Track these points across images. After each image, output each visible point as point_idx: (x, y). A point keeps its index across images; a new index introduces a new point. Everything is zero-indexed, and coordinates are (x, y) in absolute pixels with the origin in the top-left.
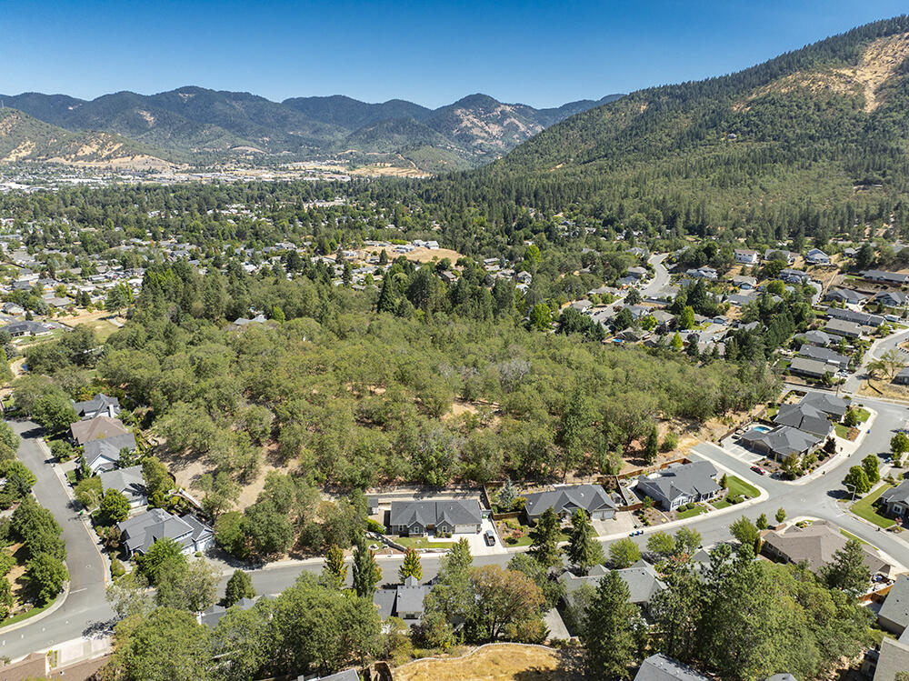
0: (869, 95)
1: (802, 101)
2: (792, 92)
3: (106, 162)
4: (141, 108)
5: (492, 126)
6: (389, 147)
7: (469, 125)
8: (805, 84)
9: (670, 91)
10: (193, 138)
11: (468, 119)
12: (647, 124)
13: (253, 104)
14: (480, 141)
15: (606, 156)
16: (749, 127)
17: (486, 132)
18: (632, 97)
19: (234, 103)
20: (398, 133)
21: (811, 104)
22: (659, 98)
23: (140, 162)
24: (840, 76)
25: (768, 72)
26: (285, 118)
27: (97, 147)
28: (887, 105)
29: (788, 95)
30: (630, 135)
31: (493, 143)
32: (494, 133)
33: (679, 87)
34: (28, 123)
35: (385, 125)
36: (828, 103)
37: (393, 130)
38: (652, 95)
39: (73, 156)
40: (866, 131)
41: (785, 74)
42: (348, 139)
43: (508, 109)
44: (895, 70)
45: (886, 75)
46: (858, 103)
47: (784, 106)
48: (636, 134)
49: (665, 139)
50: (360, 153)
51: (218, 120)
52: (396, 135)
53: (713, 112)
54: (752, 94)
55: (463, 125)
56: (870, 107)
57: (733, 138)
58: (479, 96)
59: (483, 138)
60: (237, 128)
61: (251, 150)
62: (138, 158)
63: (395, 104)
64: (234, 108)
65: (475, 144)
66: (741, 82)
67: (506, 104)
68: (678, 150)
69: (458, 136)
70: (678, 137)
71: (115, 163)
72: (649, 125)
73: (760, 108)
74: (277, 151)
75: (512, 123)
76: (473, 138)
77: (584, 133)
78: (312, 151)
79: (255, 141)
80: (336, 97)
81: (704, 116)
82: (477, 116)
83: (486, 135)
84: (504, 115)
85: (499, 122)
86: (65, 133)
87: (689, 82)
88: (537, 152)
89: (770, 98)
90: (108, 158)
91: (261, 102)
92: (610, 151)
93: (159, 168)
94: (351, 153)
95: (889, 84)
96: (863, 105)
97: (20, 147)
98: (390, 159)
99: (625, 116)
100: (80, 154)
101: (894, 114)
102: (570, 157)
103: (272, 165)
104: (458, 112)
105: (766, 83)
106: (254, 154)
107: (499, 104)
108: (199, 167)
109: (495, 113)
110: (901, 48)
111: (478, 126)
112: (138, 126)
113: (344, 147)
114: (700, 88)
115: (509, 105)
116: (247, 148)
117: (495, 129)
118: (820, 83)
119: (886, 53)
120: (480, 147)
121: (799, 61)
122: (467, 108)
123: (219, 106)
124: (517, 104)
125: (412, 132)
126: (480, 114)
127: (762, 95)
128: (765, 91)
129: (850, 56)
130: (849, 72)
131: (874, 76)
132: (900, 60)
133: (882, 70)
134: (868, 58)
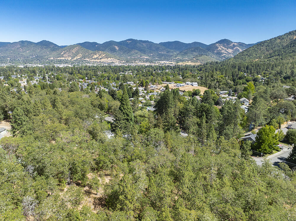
3: (100, 60)
4: (115, 45)
5: (229, 49)
7: (221, 49)
10: (129, 54)
11: (220, 47)
13: (149, 44)
14: (224, 55)
15: (278, 55)
17: (227, 52)
18: (290, 33)
19: (143, 44)
20: (195, 52)
23: (109, 60)
26: (158, 48)
27: (98, 55)
30: (291, 46)
31: (230, 55)
34: (81, 49)
35: (191, 49)
37: (192, 51)
39: (91, 58)
42: (178, 54)
43: (236, 44)
48: (293, 46)
50: (181, 58)
51: (137, 49)
52: (194, 53)
55: (219, 49)
58: (225, 39)
59: (226, 54)
60: (143, 51)
61: (146, 57)
62: (109, 59)
63: (195, 43)
64: (143, 45)
65: (223, 55)
67: (235, 43)
69: (216, 53)
71: (102, 60)
74: (154, 58)
75: (237, 49)
76: (222, 54)
78: (165, 58)
79: (148, 55)
80: (175, 41)
83: (227, 53)
84: (234, 46)
85: (232, 48)
86: (91, 52)
90: (101, 59)
91: (152, 43)
93: (115, 62)
94: (178, 58)
97: (78, 56)
98: (191, 60)
100: (93, 57)
102: (261, 56)
103: (151, 62)
104: (217, 45)
106: (146, 59)
107: (232, 42)
108: (127, 61)
109: (231, 45)
111: (224, 49)
112: (114, 50)
113: (176, 57)
115: (236, 43)
116: (144, 57)
117: (230, 51)
120: (224, 57)
122: (220, 44)
123: (138, 44)
124: (239, 42)
125: (200, 51)
126: (225, 46)
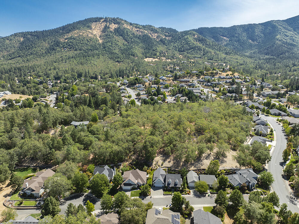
0: (99, 39)
1: (82, 38)
8: (81, 34)
9: (31, 34)
16: (70, 46)
18: (16, 35)
21: (86, 40)
22: (27, 36)
24: (89, 32)
28: (105, 41)
29: (78, 37)
33: (34, 32)
38: (24, 35)
41: (73, 30)
44: (102, 32)
45: (100, 33)
46: (97, 41)
47: (78, 40)
48: (29, 49)
53: (54, 41)
54: (65, 36)
56: (101, 41)
57: (66, 50)
66: (58, 32)
70: (46, 50)
73: (72, 41)
81: (52, 42)
87: (37, 31)
89: (73, 37)
92: (20, 55)
95: (102, 35)
96: (99, 41)
99: (16, 42)
101: (108, 43)
105: (68, 33)
110: (100, 26)
114: (43, 33)
118: (85, 34)
119: (97, 27)
121: (76, 27)
127: (69, 36)
128: (70, 35)
129: (89, 27)
130: (91, 31)
131: (97, 33)
132: (102, 29)
133: (99, 31)
134: (93, 28)
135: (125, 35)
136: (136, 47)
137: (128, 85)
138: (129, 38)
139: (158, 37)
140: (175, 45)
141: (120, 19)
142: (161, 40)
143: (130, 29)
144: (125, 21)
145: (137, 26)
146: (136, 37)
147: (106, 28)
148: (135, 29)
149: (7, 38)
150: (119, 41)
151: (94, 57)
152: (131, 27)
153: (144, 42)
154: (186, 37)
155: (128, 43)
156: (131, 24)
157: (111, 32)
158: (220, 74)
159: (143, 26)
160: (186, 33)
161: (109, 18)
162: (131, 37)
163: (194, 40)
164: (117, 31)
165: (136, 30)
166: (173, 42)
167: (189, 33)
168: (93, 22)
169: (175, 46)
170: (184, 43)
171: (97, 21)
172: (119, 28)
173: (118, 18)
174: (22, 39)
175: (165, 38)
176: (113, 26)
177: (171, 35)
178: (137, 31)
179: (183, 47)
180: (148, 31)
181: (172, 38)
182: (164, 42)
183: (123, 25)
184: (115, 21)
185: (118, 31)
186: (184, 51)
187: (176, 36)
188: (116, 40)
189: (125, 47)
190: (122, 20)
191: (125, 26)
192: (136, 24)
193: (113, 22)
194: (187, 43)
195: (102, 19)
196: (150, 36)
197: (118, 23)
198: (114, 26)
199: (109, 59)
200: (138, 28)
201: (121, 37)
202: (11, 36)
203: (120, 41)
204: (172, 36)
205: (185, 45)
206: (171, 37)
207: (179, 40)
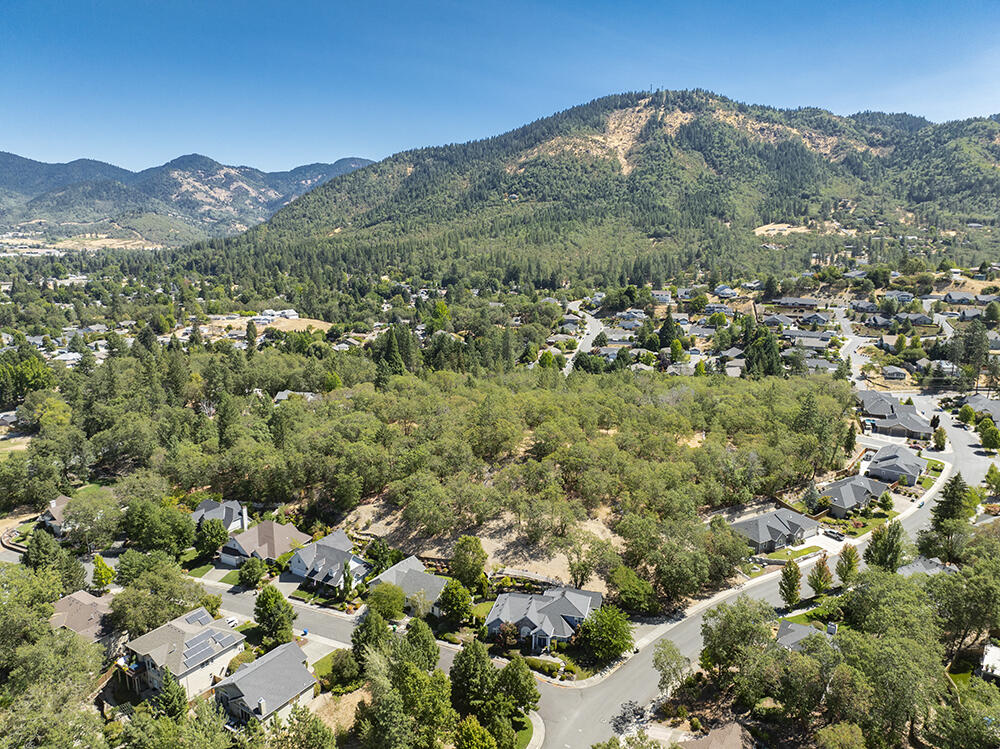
0: (622, 161)
2: (560, 156)
5: (217, 190)
6: (91, 216)
7: (191, 190)
8: (568, 148)
9: (435, 153)
11: (188, 183)
12: (425, 186)
14: (207, 208)
15: (389, 218)
16: (528, 187)
17: (213, 197)
18: (396, 158)
20: (100, 198)
21: (579, 167)
22: (424, 160)
24: (596, 142)
25: (530, 136)
28: (639, 169)
29: (557, 158)
30: (411, 196)
31: (223, 209)
32: (222, 199)
33: (443, 150)
35: (81, 189)
36: (592, 166)
37: (90, 195)
38: (416, 157)
40: (632, 191)
41: (547, 139)
42: (29, 207)
43: (233, 172)
44: (637, 139)
45: (630, 142)
46: (615, 167)
49: (448, 200)
50: (52, 224)
52: (97, 201)
53: (489, 173)
55: (183, 189)
56: (626, 170)
57: (515, 198)
58: (196, 157)
59: (210, 204)
63: (84, 165)
65: (202, 211)
66: (505, 145)
67: (228, 167)
68: (465, 211)
69: (178, 202)
70: (461, 199)
72: (429, 187)
73: (534, 170)
75: (240, 187)
76: (198, 204)
77: (354, 196)
82: (199, 179)
83: (213, 201)
84: (229, 179)
85: (225, 186)
87: (452, 144)
88: (304, 216)
89: (541, 161)
92: (393, 213)
94: (40, 223)
95: (635, 150)
96: (620, 168)
98: (102, 229)
99: (393, 177)
101: (649, 176)
102: (343, 220)
104: (175, 174)
105: (531, 146)
107: (221, 167)
109: (218, 176)
110: (636, 120)
111: (201, 191)
114: (465, 151)
115: (233, 168)
117: (222, 194)
118: (581, 147)
119: (625, 123)
120: (208, 214)
121: (558, 127)
122: (184, 170)
124: (242, 167)
125: (119, 197)
126: (200, 177)
127: (532, 158)
128: (533, 154)
129: (598, 124)
130: (601, 139)
131: (621, 143)
132: (638, 130)
133: (626, 138)
134: (612, 127)
135: (713, 147)
136: (744, 187)
137: (601, 310)
138: (726, 156)
139: (836, 151)
140: (902, 175)
141: (706, 94)
142: (848, 162)
143: (735, 124)
144: (724, 99)
145: (763, 114)
146: (750, 152)
147: (654, 124)
148: (753, 125)
149: (373, 167)
150: (687, 167)
151: (584, 219)
152: (741, 117)
153: (778, 168)
154: (952, 144)
155: (720, 172)
156: (742, 108)
157: (666, 138)
158: (957, 284)
159: (789, 115)
160: (957, 129)
161: (667, 91)
162: (731, 152)
163: (986, 157)
164: (686, 132)
165: (758, 126)
166: (895, 164)
167: (970, 127)
168: (616, 108)
169: (901, 180)
170: (937, 167)
171: (627, 105)
172: (695, 124)
173: (698, 91)
174: (410, 170)
175: (865, 154)
176: (678, 119)
177: (893, 139)
178: (762, 130)
179: (928, 183)
180: (802, 130)
181: (896, 150)
182: (860, 165)
183: (714, 112)
184: (685, 101)
185: (690, 137)
186: (930, 198)
187: (913, 142)
188: (678, 164)
189: (704, 187)
190: (713, 96)
191: (720, 115)
192: (762, 107)
193: (679, 106)
194: (950, 170)
195: (644, 97)
196: (809, 146)
197: (697, 108)
198: (681, 119)
199: (632, 228)
200: (767, 119)
201: (697, 154)
202: (385, 161)
203: (691, 168)
204: (898, 143)
205: (940, 174)
206: (891, 149)
207: (920, 159)
